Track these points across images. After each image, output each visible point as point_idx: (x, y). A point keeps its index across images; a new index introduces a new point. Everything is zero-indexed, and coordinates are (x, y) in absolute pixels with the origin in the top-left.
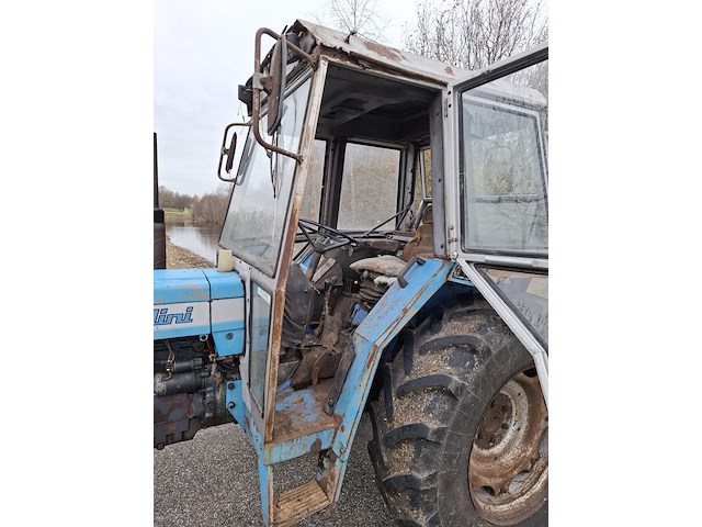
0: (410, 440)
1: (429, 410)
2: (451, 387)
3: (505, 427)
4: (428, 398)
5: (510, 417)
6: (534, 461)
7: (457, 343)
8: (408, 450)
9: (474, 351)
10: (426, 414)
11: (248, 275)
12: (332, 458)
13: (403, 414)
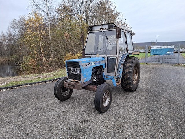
0: (128, 73)
2: (132, 66)
4: (129, 68)
7: (130, 62)
8: (128, 75)
10: (129, 70)
11: (106, 56)
12: (119, 78)
13: (126, 71)
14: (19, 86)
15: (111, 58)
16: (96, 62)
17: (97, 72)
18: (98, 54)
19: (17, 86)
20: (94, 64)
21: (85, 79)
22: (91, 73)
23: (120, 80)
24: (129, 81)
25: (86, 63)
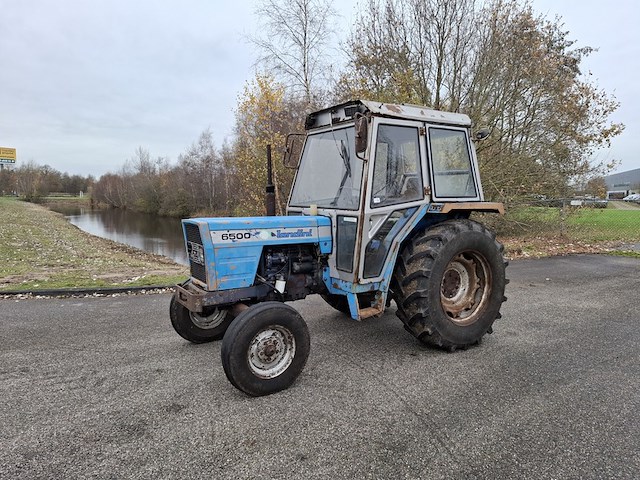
0: (415, 278)
1: (422, 265)
2: (431, 254)
3: (457, 288)
4: (422, 261)
5: (459, 283)
6: (472, 305)
7: (433, 238)
8: (414, 283)
9: (441, 240)
10: (421, 266)
11: (334, 213)
12: (379, 293)
13: (410, 270)
14: (153, 289)
15: (345, 219)
16: (283, 231)
17: (295, 264)
18: (316, 206)
19: (147, 289)
20: (273, 235)
21: (224, 280)
22: (253, 263)
23: (381, 301)
24: (418, 307)
25: (231, 232)
